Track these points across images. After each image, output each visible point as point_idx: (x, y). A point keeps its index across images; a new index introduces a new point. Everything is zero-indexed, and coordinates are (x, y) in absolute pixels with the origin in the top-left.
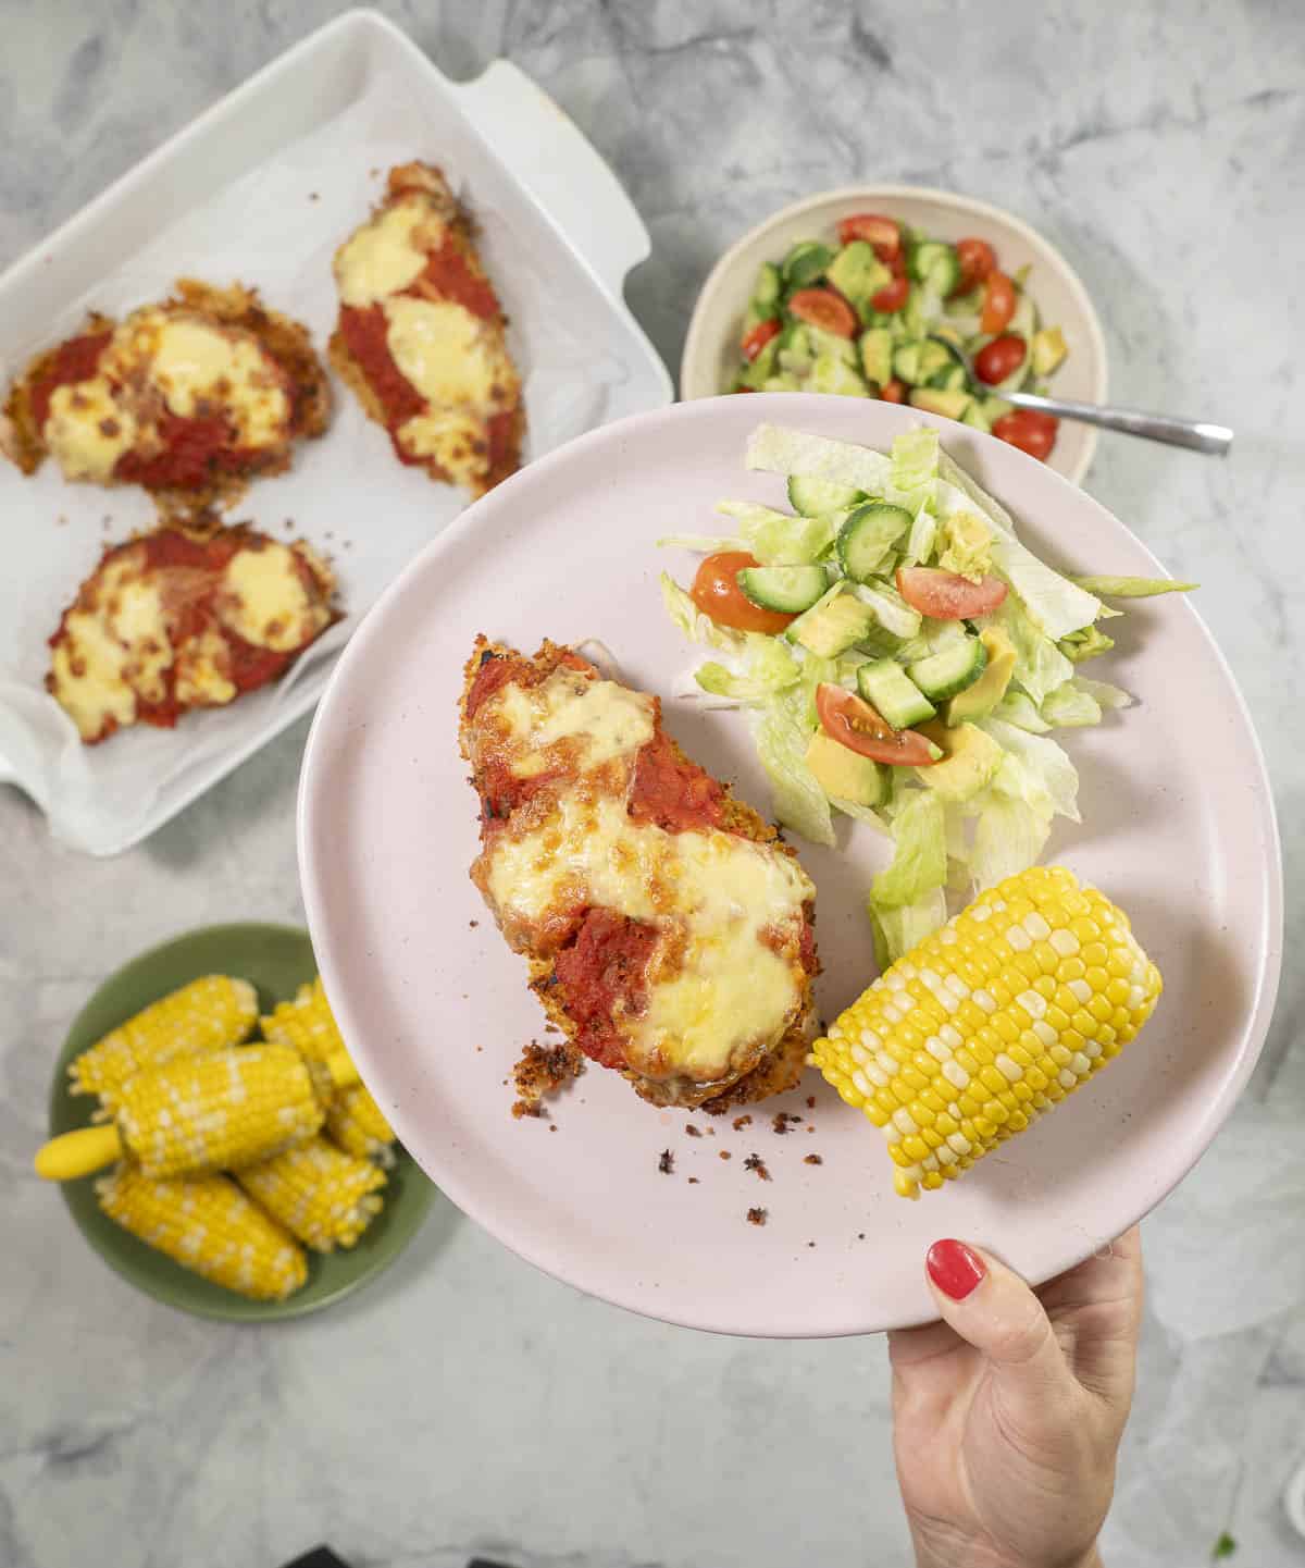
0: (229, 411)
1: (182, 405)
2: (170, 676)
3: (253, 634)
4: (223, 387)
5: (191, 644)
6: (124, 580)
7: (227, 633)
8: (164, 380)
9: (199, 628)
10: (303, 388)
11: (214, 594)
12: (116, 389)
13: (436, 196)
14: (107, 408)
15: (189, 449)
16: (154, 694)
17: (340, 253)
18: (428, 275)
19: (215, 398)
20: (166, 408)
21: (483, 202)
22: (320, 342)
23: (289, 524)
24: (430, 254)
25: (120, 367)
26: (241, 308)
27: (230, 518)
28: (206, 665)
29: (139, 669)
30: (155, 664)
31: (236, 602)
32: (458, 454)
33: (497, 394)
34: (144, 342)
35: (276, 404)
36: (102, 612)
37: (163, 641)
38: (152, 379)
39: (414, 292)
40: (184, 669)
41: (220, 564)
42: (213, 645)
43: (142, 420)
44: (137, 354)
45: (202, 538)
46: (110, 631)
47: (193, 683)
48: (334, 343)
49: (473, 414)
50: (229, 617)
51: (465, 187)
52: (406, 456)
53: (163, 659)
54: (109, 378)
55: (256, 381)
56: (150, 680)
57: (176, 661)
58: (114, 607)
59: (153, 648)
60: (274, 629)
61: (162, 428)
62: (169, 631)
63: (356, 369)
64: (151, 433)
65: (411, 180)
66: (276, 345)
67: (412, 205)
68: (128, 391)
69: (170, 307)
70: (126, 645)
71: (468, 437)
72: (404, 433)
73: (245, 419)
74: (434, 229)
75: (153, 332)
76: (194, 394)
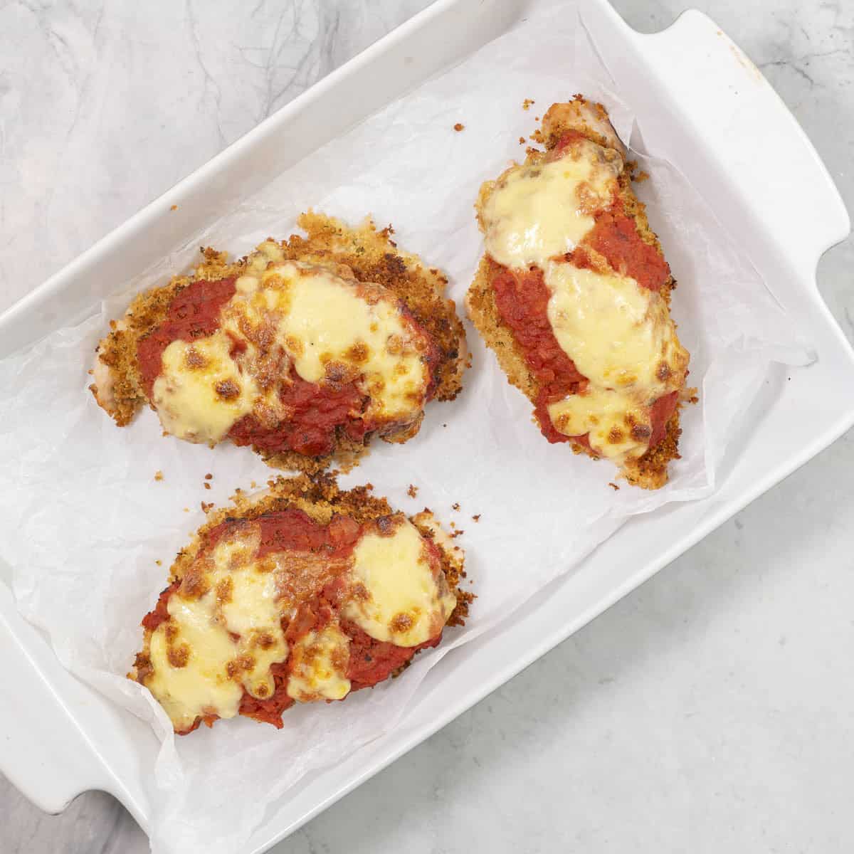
0: (362, 378)
1: (311, 370)
2: (282, 672)
3: (378, 629)
4: (358, 353)
5: (309, 639)
6: (236, 563)
7: (348, 627)
8: (291, 342)
9: (319, 623)
10: (442, 350)
11: (337, 584)
12: (237, 349)
13: (602, 142)
14: (227, 368)
15: (314, 416)
16: (262, 691)
17: (486, 195)
18: (595, 239)
19: (348, 363)
20: (292, 371)
21: (656, 152)
22: (459, 293)
23: (412, 492)
24: (598, 215)
25: (244, 324)
26: (374, 255)
27: (346, 482)
28: (324, 662)
29: (249, 665)
30: (266, 660)
31: (362, 594)
32: (615, 437)
33: (664, 374)
34: (271, 297)
35: (416, 373)
36: (211, 598)
37: (278, 634)
38: (280, 340)
39: (578, 259)
40: (299, 666)
41: (345, 548)
42: (333, 640)
43: (265, 385)
44: (264, 310)
45: (320, 511)
46: (218, 620)
47: (309, 682)
48: (477, 296)
49: (637, 397)
50: (353, 610)
51: (636, 134)
52: (553, 433)
53: (278, 654)
54: (229, 334)
55: (395, 348)
56: (260, 677)
57: (290, 657)
58: (225, 593)
59: (267, 643)
60: (400, 624)
61: (285, 391)
62: (285, 623)
63: (504, 335)
64: (273, 399)
65: (574, 123)
66: (415, 301)
67: (576, 158)
68: (251, 351)
69: (294, 250)
70: (235, 637)
71: (630, 420)
72: (555, 411)
73: (380, 387)
74: (603, 187)
75: (282, 286)
76: (325, 360)
